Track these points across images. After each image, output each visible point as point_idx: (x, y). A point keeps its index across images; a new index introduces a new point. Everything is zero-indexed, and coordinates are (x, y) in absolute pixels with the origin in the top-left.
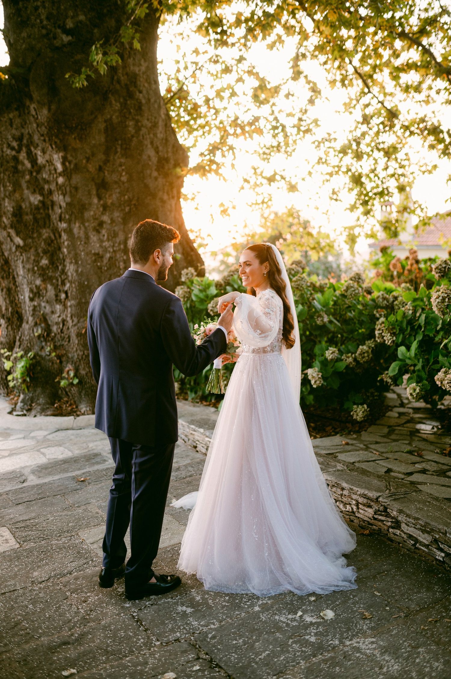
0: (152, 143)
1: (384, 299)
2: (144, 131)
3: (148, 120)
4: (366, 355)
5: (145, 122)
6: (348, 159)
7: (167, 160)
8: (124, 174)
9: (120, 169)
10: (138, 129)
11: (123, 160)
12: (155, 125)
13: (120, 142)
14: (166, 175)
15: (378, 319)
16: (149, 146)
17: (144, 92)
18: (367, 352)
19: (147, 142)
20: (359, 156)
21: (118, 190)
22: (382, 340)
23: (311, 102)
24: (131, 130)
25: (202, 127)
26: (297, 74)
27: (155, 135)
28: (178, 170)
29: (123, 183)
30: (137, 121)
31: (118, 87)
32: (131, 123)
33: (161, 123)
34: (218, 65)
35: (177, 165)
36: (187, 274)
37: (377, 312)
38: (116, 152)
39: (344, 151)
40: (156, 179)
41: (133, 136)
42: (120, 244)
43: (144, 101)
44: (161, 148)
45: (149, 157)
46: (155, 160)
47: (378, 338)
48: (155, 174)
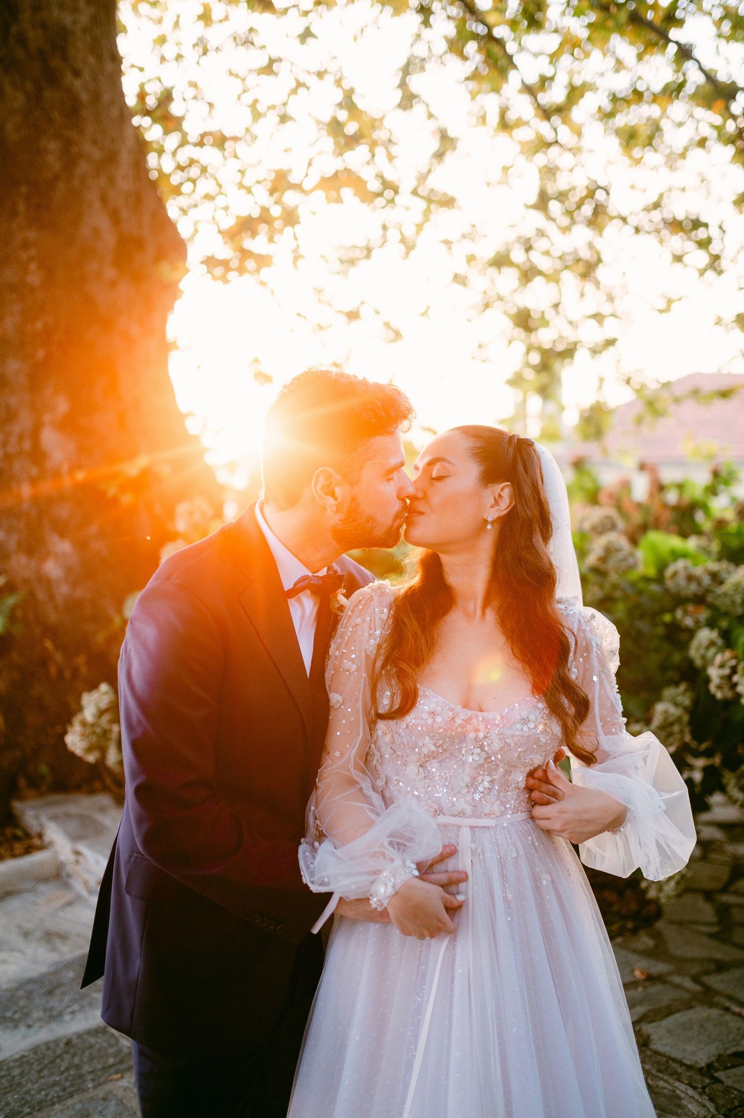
0: (104, 199)
1: (690, 578)
2: (83, 168)
3: (95, 142)
4: (676, 728)
5: (88, 147)
6: (509, 278)
7: (139, 243)
8: (33, 266)
9: (24, 255)
10: (70, 159)
11: (31, 235)
12: (111, 159)
13: (24, 189)
14: (139, 278)
15: (691, 633)
16: (97, 205)
17: (87, 76)
18: (679, 720)
19: (92, 196)
20: (528, 274)
21: (17, 308)
22: (729, 694)
23: (439, 156)
24: (53, 161)
25: (209, 197)
26: (408, 100)
27: (111, 180)
28: (165, 268)
29: (32, 290)
30: (68, 144)
31: (20, 53)
32: (53, 146)
33: (125, 158)
34: (253, 52)
35: (160, 256)
36: (191, 514)
37: (686, 613)
38: (14, 214)
39: (501, 261)
40: (113, 284)
41: (56, 178)
42: (21, 438)
43: (84, 97)
44: (124, 214)
45: (96, 232)
46: (109, 239)
47: (719, 687)
48: (110, 273)
